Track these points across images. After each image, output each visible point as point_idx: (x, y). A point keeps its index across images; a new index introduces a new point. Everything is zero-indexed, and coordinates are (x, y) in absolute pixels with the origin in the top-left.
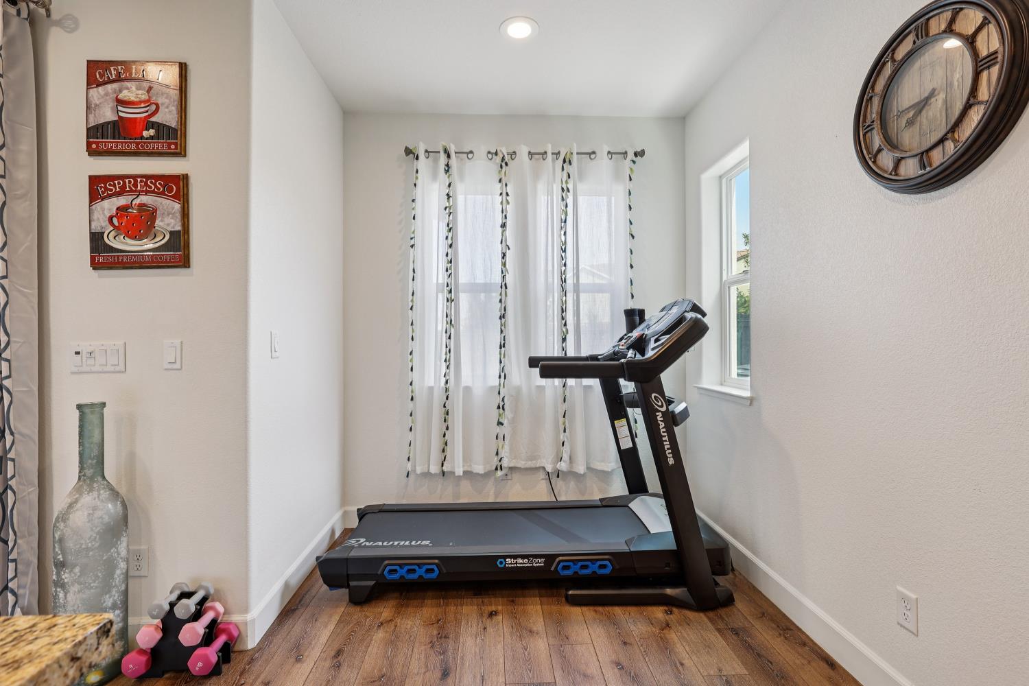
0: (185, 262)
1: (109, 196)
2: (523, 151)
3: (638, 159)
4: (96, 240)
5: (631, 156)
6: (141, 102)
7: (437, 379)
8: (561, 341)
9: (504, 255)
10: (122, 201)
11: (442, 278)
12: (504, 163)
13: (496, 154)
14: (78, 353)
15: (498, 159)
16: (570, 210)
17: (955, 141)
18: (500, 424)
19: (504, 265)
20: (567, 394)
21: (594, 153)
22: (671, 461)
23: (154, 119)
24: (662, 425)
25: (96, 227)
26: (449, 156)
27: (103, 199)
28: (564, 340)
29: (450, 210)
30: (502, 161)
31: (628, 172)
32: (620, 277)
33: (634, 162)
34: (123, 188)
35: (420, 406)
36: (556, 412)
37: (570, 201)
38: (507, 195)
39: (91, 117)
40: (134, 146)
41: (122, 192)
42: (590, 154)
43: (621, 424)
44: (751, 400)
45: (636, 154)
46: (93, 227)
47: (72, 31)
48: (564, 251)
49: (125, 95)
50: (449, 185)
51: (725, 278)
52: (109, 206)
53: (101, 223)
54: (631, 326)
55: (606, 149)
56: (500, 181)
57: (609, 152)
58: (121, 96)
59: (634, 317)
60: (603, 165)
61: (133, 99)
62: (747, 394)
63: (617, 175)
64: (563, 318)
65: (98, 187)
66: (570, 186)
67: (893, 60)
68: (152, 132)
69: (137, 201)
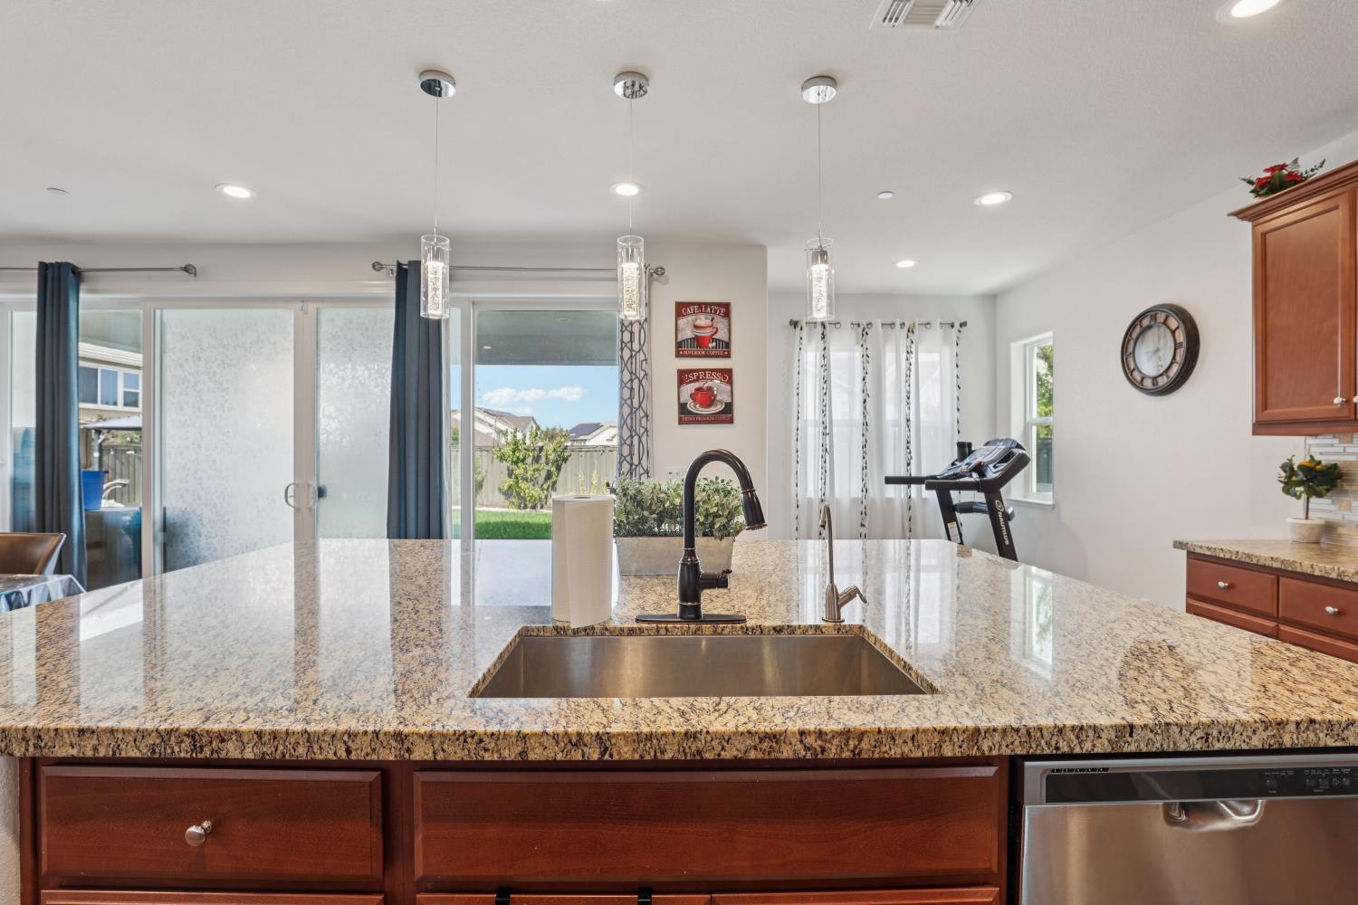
0: (731, 421)
1: (690, 382)
2: (877, 323)
3: (963, 329)
4: (683, 408)
5: (957, 326)
6: (707, 327)
7: (816, 492)
8: (906, 465)
9: (865, 401)
10: (697, 385)
11: (819, 417)
12: (865, 333)
13: (859, 325)
14: (670, 473)
15: (860, 330)
16: (913, 367)
17: (1168, 377)
18: (862, 525)
19: (865, 408)
20: (911, 504)
21: (929, 324)
22: (1007, 543)
23: (715, 337)
24: (1002, 520)
25: (682, 400)
26: (824, 327)
27: (687, 383)
28: (909, 464)
29: (826, 367)
30: (863, 330)
31: (955, 339)
32: (949, 416)
33: (960, 331)
34: (698, 377)
35: (803, 512)
36: (903, 516)
37: (913, 361)
38: (868, 356)
39: (679, 336)
40: (703, 353)
41: (698, 379)
42: (925, 324)
43: (952, 526)
44: (1053, 507)
45: (961, 325)
46: (681, 399)
47: (664, 284)
48: (908, 398)
49: (699, 323)
50: (825, 349)
51: (1028, 419)
52: (690, 388)
53: (685, 397)
54: (962, 456)
55: (939, 321)
56: (862, 345)
57: (941, 324)
58: (696, 323)
59: (965, 449)
60: (936, 333)
61: (703, 325)
62: (1050, 503)
63: (946, 341)
64: (908, 448)
65: (683, 376)
66: (913, 350)
67: (1141, 326)
68: (714, 344)
69: (706, 385)
